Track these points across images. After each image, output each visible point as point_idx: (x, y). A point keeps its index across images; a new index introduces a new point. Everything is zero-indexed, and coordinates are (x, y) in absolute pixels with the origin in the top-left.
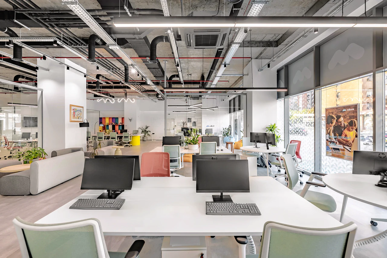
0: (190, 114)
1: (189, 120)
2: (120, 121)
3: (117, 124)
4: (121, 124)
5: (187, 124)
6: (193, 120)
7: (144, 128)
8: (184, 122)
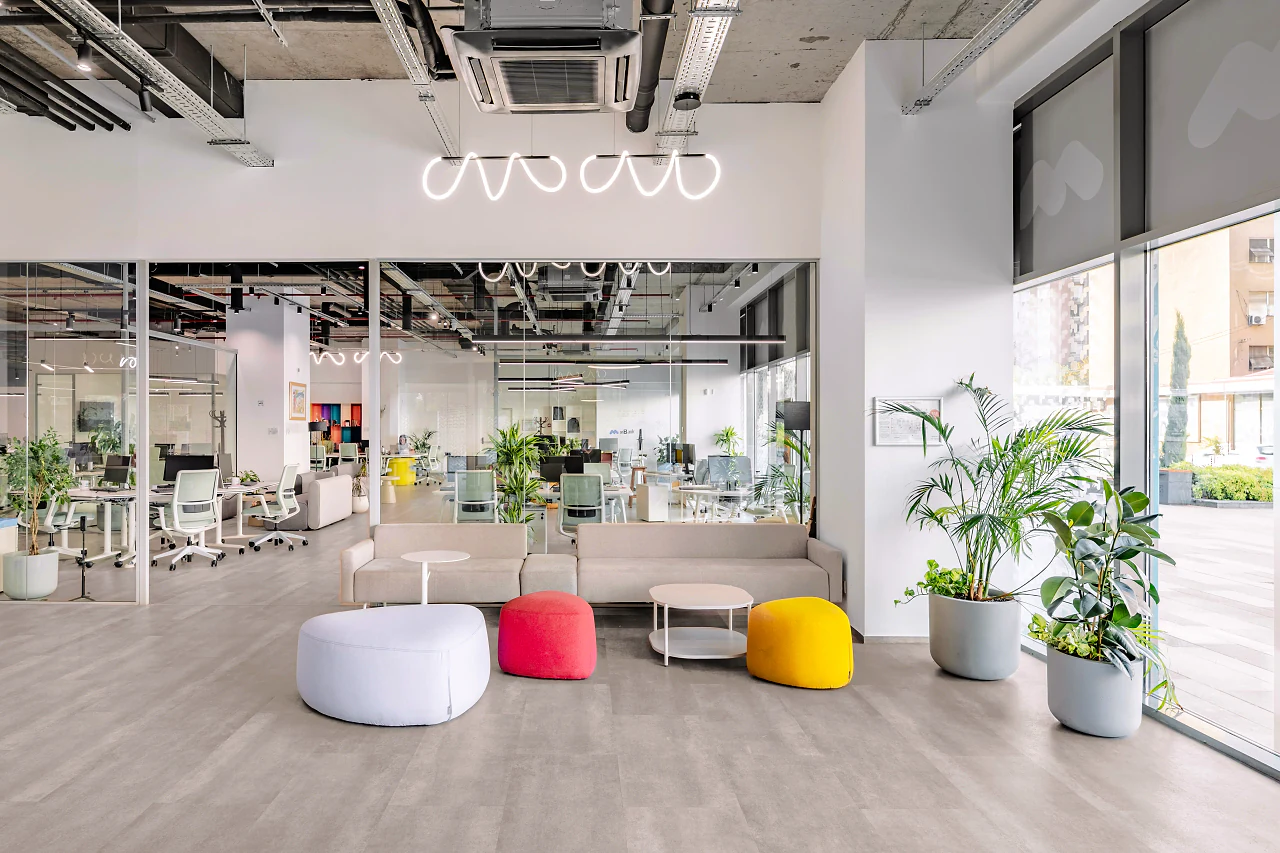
0: (559, 397)
1: (559, 412)
2: (346, 414)
3: (337, 423)
4: (347, 425)
5: (550, 426)
6: (569, 413)
7: (420, 436)
8: (543, 420)
